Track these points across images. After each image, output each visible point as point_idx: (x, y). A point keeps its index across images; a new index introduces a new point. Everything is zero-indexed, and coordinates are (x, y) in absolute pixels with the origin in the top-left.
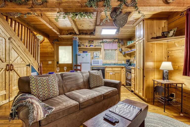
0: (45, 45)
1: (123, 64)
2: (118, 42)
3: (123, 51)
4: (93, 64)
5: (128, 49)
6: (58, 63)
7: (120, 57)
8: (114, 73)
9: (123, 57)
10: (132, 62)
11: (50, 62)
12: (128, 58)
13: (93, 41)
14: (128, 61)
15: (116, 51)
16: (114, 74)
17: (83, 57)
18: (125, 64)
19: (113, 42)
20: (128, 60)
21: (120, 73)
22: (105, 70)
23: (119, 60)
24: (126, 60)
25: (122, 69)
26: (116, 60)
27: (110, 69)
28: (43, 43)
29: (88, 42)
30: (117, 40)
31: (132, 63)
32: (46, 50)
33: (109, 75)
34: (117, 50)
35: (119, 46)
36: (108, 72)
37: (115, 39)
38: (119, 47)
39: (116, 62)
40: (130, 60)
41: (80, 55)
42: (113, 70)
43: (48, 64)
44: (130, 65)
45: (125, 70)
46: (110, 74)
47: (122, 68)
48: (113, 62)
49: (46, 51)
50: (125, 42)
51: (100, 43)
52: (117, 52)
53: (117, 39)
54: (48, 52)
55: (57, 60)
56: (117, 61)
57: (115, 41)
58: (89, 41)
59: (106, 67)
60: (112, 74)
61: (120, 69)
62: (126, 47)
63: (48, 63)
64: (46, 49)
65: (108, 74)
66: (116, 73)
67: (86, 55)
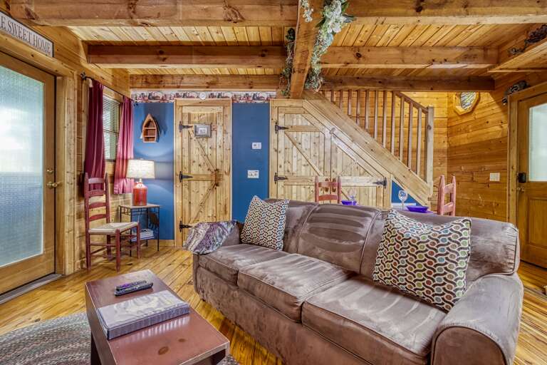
0: (481, 116)
6: (522, 178)
11: (494, 177)
28: (476, 113)
32: (483, 134)
43: (488, 183)
49: (484, 138)
54: (490, 141)
55: (519, 167)
63: (489, 178)
64: (485, 131)
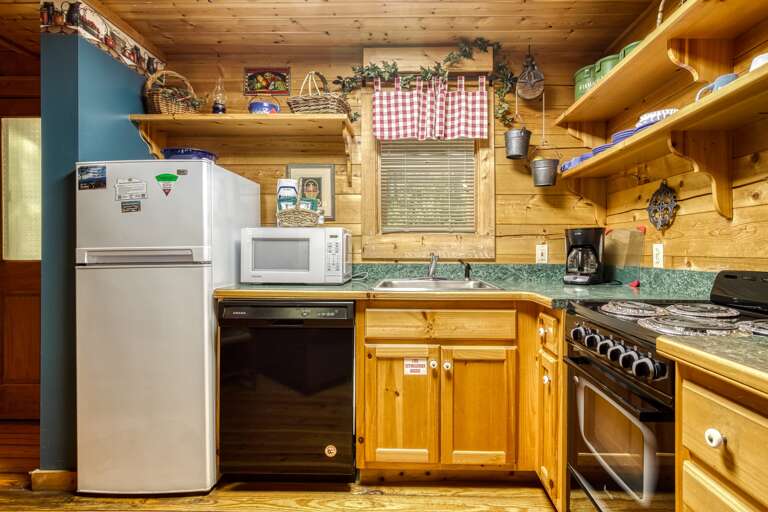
1: (542, 268)
2: (501, 78)
3: (535, 155)
4: (256, 267)
5: (587, 140)
7: (513, 212)
8: (447, 365)
9: (545, 208)
10: (623, 253)
12: (582, 213)
13: (280, 74)
14: (586, 241)
15: (483, 153)
16: (449, 375)
17: (127, 199)
18: (553, 267)
19: (453, 77)
20: (586, 231)
21: (511, 364)
22: (351, 331)
23: (501, 230)
24: (571, 233)
25: (526, 321)
26: (481, 230)
27: (411, 324)
29: (242, 79)
30: (483, 62)
31: (621, 265)
33: (399, 387)
34: (485, 144)
35: (508, 112)
36: (382, 349)
37: (467, 46)
38: (507, 120)
39: (480, 246)
40: (599, 232)
41: (100, 183)
42: (436, 335)
44: (605, 275)
45: (558, 346)
46: (407, 371)
47: (532, 309)
48: (455, 248)
50: (552, 80)
51: (346, 87)
52: (486, 164)
53: (482, 44)
56: (490, 242)
57: (469, 66)
58: (254, 74)
59: (371, 302)
60: (423, 371)
61: (503, 324)
62: (565, 124)
65: (391, 373)
66: (466, 362)
67: (160, 178)
